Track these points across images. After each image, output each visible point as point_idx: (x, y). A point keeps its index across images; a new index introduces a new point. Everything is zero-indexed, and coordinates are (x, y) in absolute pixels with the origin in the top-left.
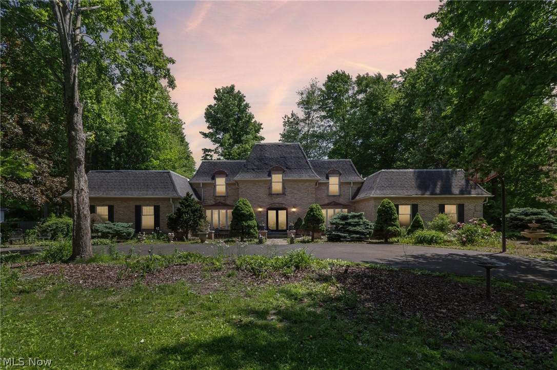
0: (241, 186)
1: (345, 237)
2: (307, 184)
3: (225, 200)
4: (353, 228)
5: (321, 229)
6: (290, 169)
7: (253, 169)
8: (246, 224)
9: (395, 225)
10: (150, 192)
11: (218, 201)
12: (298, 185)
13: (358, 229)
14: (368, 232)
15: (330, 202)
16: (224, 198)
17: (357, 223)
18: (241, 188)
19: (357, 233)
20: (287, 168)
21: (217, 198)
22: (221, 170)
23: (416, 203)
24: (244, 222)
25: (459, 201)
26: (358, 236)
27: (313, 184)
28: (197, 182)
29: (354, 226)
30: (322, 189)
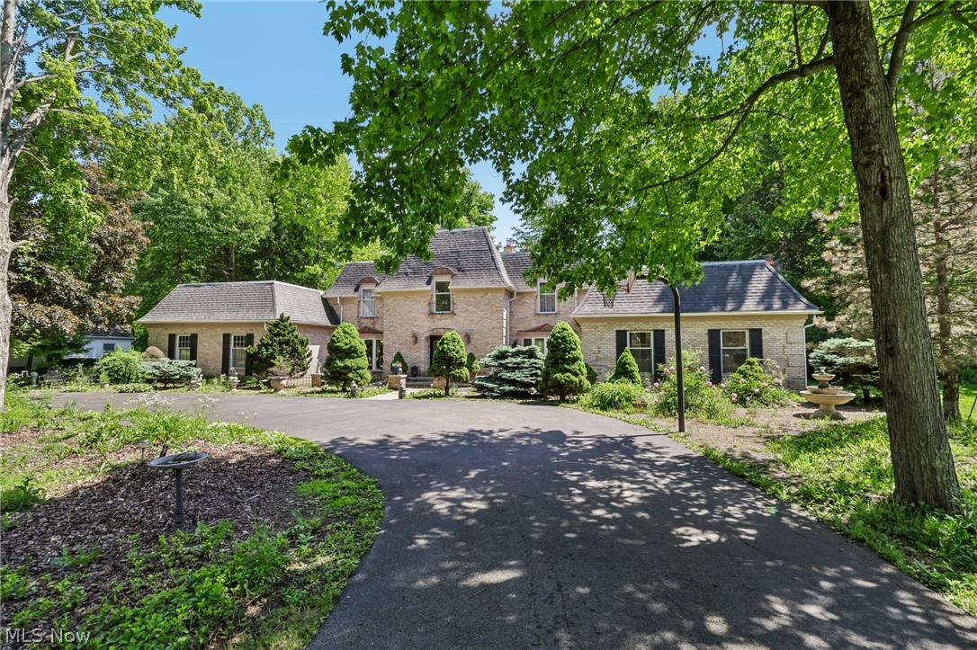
0: (387, 301)
1: (491, 390)
2: (490, 295)
3: (373, 324)
4: (509, 375)
5: (453, 375)
6: (463, 271)
7: (406, 274)
8: (342, 365)
9: (570, 371)
10: (241, 314)
11: (364, 326)
12: (475, 298)
13: (517, 375)
14: (534, 382)
15: (540, 325)
16: (372, 321)
17: (519, 364)
18: (387, 305)
19: (512, 382)
20: (459, 270)
21: (362, 321)
22: (371, 276)
23: (661, 328)
24: (338, 362)
25: (749, 322)
26: (512, 388)
27: (501, 296)
28: (334, 296)
29: (513, 369)
30: (526, 303)
